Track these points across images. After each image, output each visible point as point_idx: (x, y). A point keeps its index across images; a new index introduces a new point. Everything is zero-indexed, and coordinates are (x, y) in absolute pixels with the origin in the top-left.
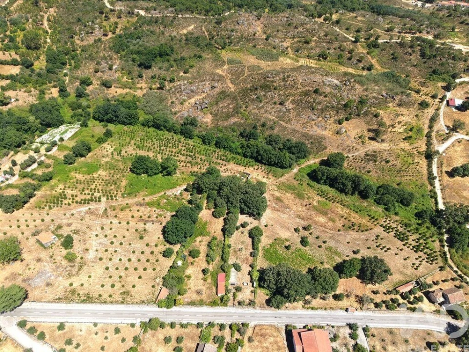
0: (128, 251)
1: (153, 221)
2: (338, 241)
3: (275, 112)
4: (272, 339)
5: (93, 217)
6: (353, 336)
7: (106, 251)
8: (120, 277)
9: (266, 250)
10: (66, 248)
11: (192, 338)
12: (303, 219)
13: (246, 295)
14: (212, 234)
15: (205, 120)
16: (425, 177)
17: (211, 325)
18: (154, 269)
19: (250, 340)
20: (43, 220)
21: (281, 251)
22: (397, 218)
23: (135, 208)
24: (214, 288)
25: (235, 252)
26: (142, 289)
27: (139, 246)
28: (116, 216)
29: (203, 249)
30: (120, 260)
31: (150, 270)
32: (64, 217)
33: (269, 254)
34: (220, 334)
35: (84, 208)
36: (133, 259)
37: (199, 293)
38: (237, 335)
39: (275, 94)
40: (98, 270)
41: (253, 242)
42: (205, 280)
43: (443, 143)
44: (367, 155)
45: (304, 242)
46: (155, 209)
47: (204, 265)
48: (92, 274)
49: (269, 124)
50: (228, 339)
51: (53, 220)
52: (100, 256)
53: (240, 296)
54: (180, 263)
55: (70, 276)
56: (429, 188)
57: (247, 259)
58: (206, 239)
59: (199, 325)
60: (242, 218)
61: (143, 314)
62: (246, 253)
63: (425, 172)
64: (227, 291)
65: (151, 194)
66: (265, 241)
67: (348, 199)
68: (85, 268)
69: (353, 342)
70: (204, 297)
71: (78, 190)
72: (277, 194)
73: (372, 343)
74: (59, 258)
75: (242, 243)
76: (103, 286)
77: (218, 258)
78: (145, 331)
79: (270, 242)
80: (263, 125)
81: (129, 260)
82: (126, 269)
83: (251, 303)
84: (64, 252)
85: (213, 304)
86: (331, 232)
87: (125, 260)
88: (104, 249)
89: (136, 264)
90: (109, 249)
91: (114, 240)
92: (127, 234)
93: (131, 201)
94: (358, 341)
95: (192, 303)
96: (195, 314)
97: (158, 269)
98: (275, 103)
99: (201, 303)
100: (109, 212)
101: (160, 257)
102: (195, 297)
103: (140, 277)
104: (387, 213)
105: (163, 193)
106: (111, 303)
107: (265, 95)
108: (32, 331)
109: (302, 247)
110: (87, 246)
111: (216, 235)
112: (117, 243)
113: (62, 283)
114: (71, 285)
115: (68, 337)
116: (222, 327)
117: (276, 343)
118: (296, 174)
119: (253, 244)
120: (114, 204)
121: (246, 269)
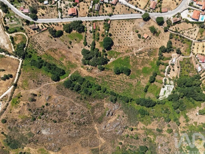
0: (122, 35)
1: (117, 47)
2: (60, 44)
3: (76, 108)
4: (82, 13)
5: (136, 46)
6: (62, 15)
7: (128, 35)
8: (122, 27)
9: (82, 38)
10: (139, 34)
11: (100, 12)
12: (70, 52)
13: (88, 24)
14: (98, 43)
15: (107, 104)
16: (21, 74)
17: (97, 16)
18: (113, 30)
19: (87, 13)
20: (150, 44)
21: (78, 39)
22: (38, 55)
23: (124, 51)
24: (96, 25)
25: (91, 37)
26: (115, 24)
27: (119, 37)
28: (129, 47)
29: (101, 37)
30: (123, 32)
31: (114, 30)
32: (145, 46)
33: (81, 38)
34: (94, 14)
35: (140, 50)
36: (120, 33)
37: (100, 24)
38: (90, 14)
39: (75, 119)
40: (128, 28)
41: (86, 41)
42: (99, 28)
43: (6, 94)
44: (41, 84)
45: (71, 43)
46: (118, 51)
47: (100, 32)
48: (129, 27)
49: (79, 100)
50: (92, 13)
51: (147, 44)
52: (129, 33)
53: (89, 23)
54: (106, 32)
55: (135, 26)
56: (22, 69)
57: (88, 35)
58: (100, 41)
59: (99, 16)
60: (89, 49)
61: (113, 17)
62: (88, 37)
63: (21, 77)
64: (93, 24)
65: (120, 58)
66: (82, 41)
67: (53, 62)
68: (132, 29)
69: (62, 14)
70: (99, 23)
71: (146, 59)
72: (77, 62)
73: (57, 15)
74: (140, 31)
75: (89, 40)
76: (125, 24)
77: (96, 34)
78: (112, 13)
79: (81, 42)
80: (81, 99)
81: (121, 32)
82: (121, 29)
83: (86, 22)
84: (139, 33)
85: (96, 21)
86: (61, 48)
87: (122, 32)
88: (129, 35)
89: (118, 31)
90: (127, 35)
91: (127, 38)
92: (124, 41)
93: (126, 54)
94: (61, 14)
95: (102, 21)
96: (101, 18)
97: (112, 30)
98: (75, 113)
99: (99, 21)
100: (131, 49)
101: (112, 34)
102: (101, 23)
103: (116, 27)
104: (41, 57)
105: (116, 59)
106: (122, 19)
107: (80, 119)
108: (138, 11)
109: (71, 41)
110: (134, 36)
111: (97, 42)
112: (126, 37)
113: (136, 23)
114: (134, 24)
115: (129, 11)
116: (94, 16)
117: (81, 13)
118: (70, 73)
119: (86, 40)
120: (131, 52)
121: (88, 32)
